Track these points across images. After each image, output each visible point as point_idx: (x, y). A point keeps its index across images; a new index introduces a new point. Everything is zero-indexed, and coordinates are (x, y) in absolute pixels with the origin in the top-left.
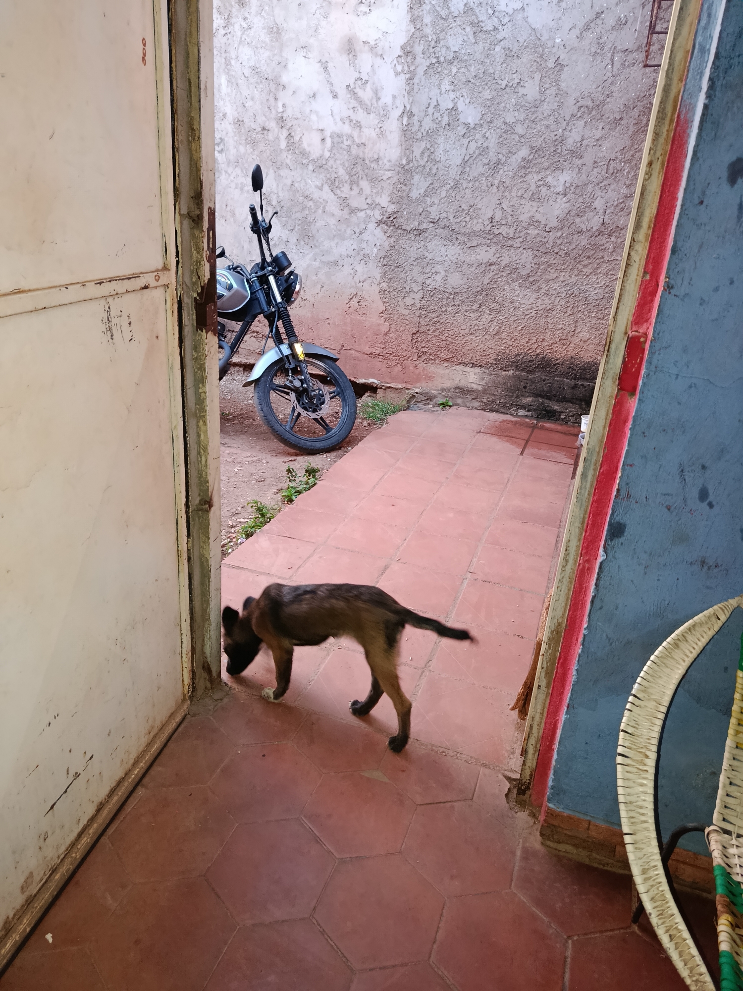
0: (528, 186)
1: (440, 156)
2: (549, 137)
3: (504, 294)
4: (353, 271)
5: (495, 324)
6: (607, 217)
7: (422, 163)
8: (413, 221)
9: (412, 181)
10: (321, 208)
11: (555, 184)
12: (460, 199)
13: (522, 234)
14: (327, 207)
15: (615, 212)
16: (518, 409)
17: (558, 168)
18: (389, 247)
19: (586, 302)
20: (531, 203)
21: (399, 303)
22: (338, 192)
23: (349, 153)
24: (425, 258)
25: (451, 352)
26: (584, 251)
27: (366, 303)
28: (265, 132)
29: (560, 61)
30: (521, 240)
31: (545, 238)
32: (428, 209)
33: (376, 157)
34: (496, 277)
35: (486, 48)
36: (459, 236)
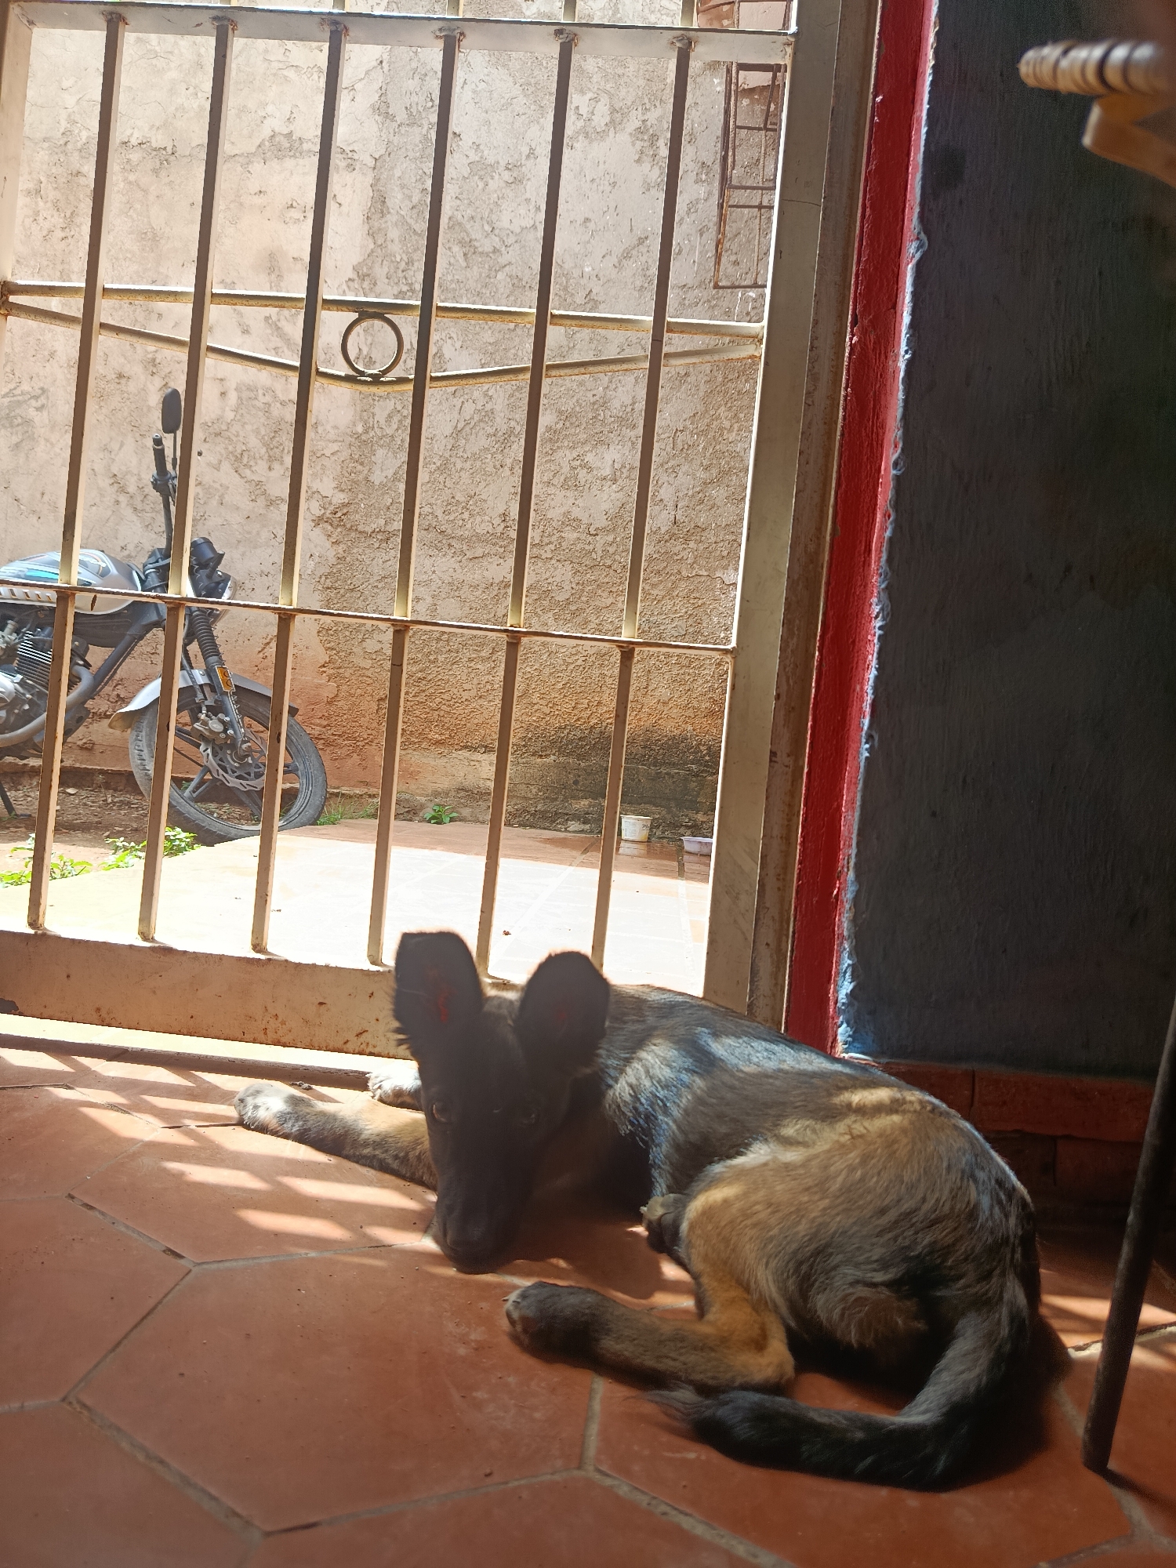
0: (558, 468)
2: (584, 398)
6: (680, 512)
7: (389, 431)
8: (377, 518)
9: (373, 458)
10: (217, 497)
11: (599, 464)
12: (452, 486)
13: (554, 539)
14: (226, 496)
15: (691, 505)
16: (567, 820)
17: (601, 442)
18: (335, 559)
20: (563, 492)
21: (354, 650)
22: (247, 472)
23: (267, 414)
25: (449, 728)
26: (650, 563)
28: (123, 381)
29: (593, 295)
30: (552, 546)
31: (589, 543)
35: (483, 275)
36: (454, 542)
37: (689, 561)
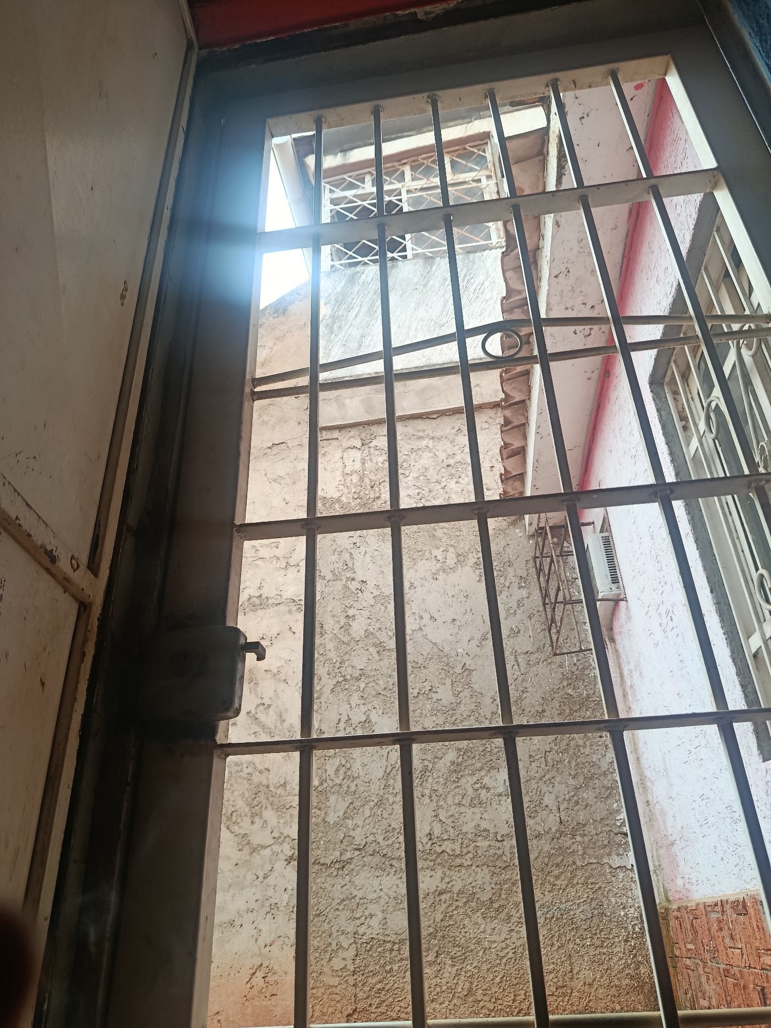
0: (464, 792)
1: (358, 771)
3: (466, 932)
4: (255, 931)
5: (463, 978)
6: (563, 814)
7: (338, 781)
8: (334, 850)
9: (328, 803)
11: (494, 784)
13: (470, 848)
15: (570, 807)
17: (492, 768)
19: (574, 926)
20: (472, 810)
21: (324, 969)
22: (235, 828)
23: (249, 781)
24: (354, 898)
26: (549, 858)
27: (275, 978)
29: (467, 666)
30: (471, 855)
31: (499, 848)
32: (351, 833)
33: (282, 782)
34: (450, 909)
36: (394, 862)
37: (580, 853)
